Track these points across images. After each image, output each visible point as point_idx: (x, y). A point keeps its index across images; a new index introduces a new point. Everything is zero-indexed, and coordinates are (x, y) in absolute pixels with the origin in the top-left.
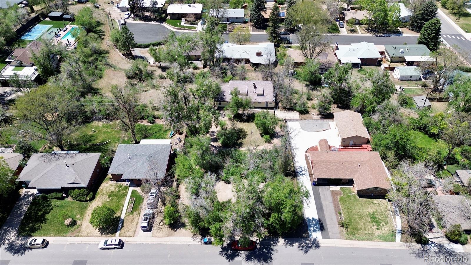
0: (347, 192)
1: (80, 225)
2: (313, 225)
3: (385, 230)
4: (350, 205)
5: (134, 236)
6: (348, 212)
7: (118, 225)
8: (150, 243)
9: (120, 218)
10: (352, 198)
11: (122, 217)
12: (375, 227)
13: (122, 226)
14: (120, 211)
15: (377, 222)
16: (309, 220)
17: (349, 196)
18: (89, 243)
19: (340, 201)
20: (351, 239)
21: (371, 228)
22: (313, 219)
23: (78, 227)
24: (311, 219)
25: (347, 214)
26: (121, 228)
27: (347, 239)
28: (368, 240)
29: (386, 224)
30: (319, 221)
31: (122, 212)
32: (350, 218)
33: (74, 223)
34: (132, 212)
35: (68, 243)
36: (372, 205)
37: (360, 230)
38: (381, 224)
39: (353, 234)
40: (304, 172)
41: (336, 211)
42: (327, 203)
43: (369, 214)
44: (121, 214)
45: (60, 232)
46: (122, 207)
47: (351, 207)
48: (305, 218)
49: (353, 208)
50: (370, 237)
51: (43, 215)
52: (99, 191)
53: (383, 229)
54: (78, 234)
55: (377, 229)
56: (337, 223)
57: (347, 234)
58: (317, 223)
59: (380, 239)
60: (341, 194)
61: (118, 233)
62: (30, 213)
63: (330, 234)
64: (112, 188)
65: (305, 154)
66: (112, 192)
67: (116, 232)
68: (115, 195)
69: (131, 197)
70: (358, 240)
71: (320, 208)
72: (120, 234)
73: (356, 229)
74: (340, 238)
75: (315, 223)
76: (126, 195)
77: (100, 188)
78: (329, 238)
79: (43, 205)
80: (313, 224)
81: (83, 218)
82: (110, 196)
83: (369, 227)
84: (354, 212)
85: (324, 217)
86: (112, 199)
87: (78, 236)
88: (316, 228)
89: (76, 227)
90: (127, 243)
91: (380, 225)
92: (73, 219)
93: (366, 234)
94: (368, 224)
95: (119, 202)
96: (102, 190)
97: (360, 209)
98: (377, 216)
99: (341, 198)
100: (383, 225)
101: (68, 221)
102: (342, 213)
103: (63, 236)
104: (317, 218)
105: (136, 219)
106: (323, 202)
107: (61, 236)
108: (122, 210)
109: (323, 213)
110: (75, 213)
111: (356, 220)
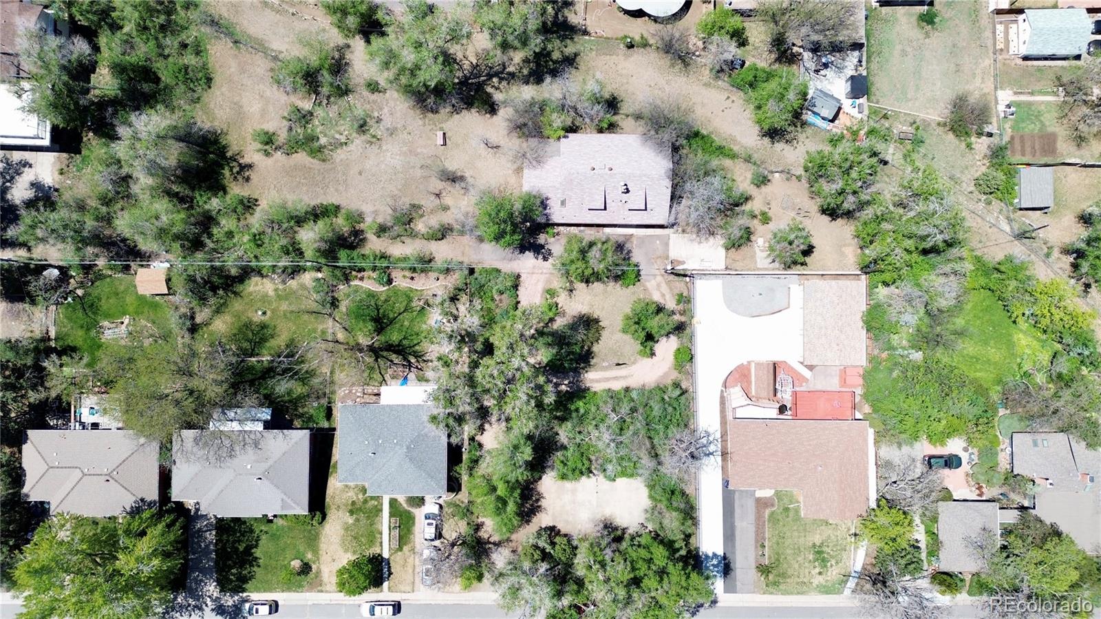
0: (785, 500)
1: (319, 572)
2: (711, 568)
3: (834, 573)
4: (785, 529)
5: (413, 591)
6: (778, 544)
7: (382, 570)
8: (442, 603)
9: (382, 557)
10: (791, 514)
11: (386, 555)
12: (817, 570)
13: (390, 574)
14: (378, 544)
15: (824, 560)
16: (707, 556)
17: (787, 509)
18: (344, 603)
19: (769, 520)
20: (772, 593)
21: (810, 573)
22: (715, 555)
23: (317, 577)
24: (711, 555)
25: (775, 546)
26: (389, 576)
27: (764, 593)
28: (798, 593)
29: (837, 563)
30: (725, 558)
31: (381, 546)
32: (778, 554)
33: (306, 569)
34: (400, 548)
35: (310, 603)
36: (823, 527)
37: (790, 577)
38: (829, 564)
39: (776, 584)
40: (712, 448)
41: (757, 541)
42: (745, 524)
43: (814, 545)
44: (382, 550)
45: (289, 586)
46: (379, 536)
47: (785, 533)
48: (701, 554)
49: (788, 534)
50: (803, 587)
51: (248, 551)
52: (327, 500)
53: (829, 574)
54: (319, 588)
55: (820, 573)
56: (754, 566)
57: (767, 586)
58: (720, 562)
59: (820, 592)
60: (773, 505)
61: (386, 584)
62: (224, 548)
63: (738, 584)
64: (350, 494)
65: (722, 391)
66: (353, 503)
67: (382, 584)
68: (360, 510)
69: (391, 515)
70: (782, 594)
71: (729, 535)
72: (389, 588)
73: (783, 575)
74: (754, 592)
75: (716, 563)
76: (381, 510)
77: (328, 492)
78: (735, 592)
79: (240, 531)
80: (713, 565)
81: (318, 560)
82: (351, 512)
83: (807, 570)
84: (788, 542)
85: (734, 553)
86: (357, 520)
87: (322, 591)
88: (717, 572)
89: (312, 575)
90: (405, 602)
91: (826, 566)
92: (302, 561)
93: (797, 583)
94: (806, 564)
95: (371, 525)
96: (333, 497)
97: (799, 537)
98: (825, 549)
99: (773, 513)
100: (832, 566)
101: (296, 564)
102: (766, 545)
103: (298, 592)
104: (720, 552)
105: (410, 560)
106: (738, 524)
107: (294, 591)
108: (381, 543)
109: (734, 546)
110: (302, 549)
111: (788, 558)
